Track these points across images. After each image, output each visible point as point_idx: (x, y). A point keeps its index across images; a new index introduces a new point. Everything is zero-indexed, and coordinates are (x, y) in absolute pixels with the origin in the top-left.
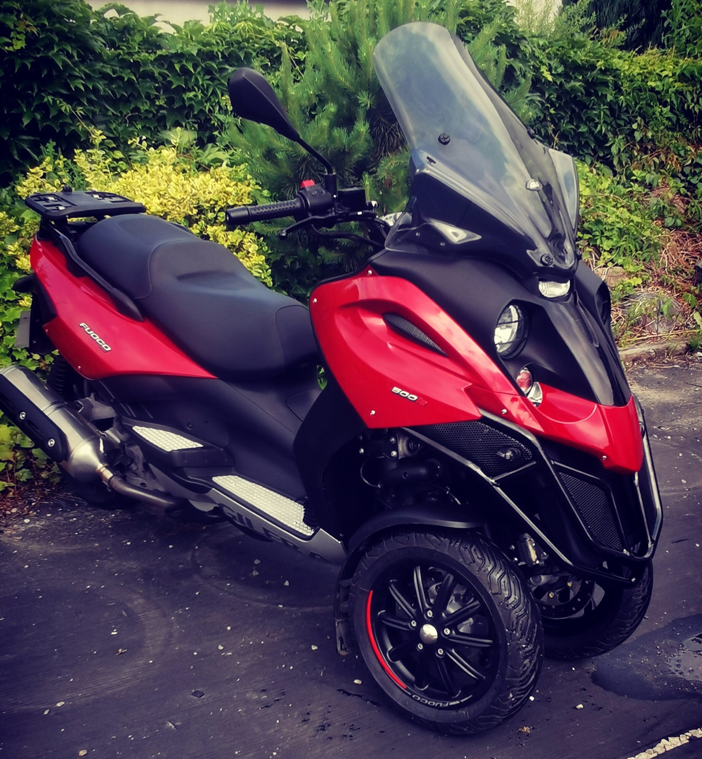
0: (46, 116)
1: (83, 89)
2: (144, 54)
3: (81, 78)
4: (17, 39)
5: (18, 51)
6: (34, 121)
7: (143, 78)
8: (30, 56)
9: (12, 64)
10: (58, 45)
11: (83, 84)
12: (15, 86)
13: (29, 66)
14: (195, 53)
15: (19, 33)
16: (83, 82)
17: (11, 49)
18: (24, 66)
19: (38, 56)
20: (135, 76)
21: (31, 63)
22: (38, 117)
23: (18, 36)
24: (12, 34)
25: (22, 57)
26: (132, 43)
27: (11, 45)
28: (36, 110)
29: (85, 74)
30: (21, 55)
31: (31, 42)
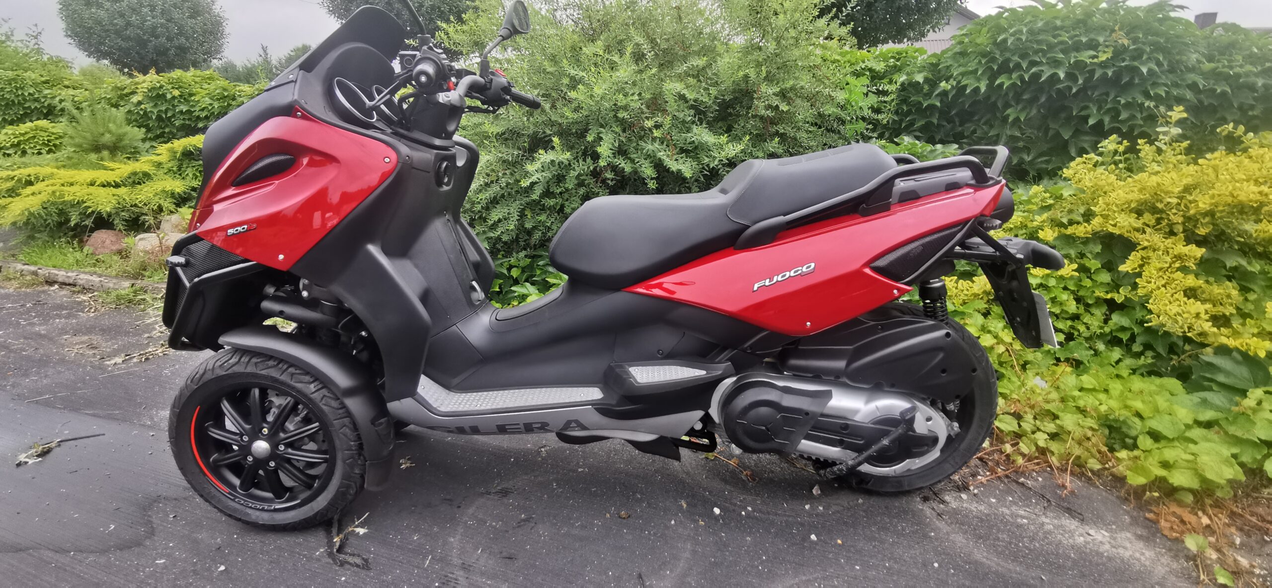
3: (1164, 85)
5: (1102, 62)
7: (1240, 90)
8: (1113, 66)
10: (1147, 54)
11: (1165, 91)
17: (1096, 60)
18: (1106, 74)
19: (1123, 64)
20: (1231, 87)
21: (1113, 72)
22: (1107, 120)
23: (1106, 50)
24: (1100, 48)
27: (1097, 57)
29: (1172, 81)
30: (1104, 65)
31: (1119, 53)
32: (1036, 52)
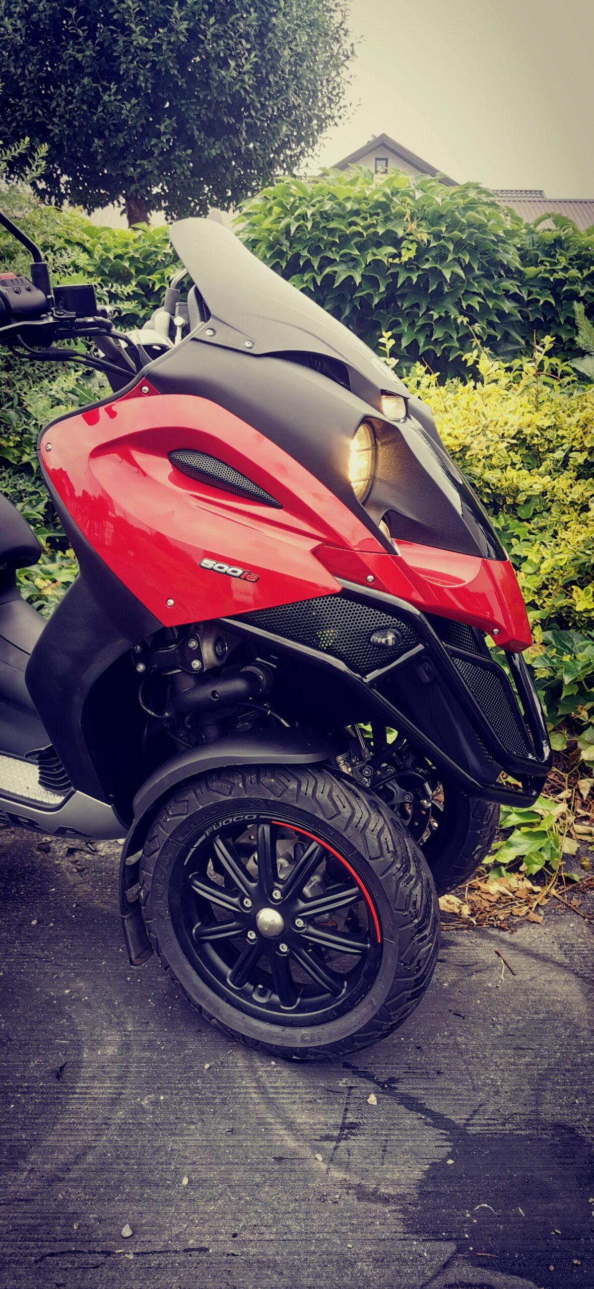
1: (478, 308)
2: (574, 272)
4: (409, 249)
7: (567, 300)
8: (418, 268)
9: (395, 276)
11: (479, 302)
12: (399, 304)
13: (415, 280)
15: (410, 242)
16: (481, 300)
17: (397, 261)
18: (409, 279)
19: (427, 267)
21: (418, 276)
22: (422, 340)
23: (410, 247)
24: (403, 244)
25: (406, 271)
26: (559, 257)
28: (419, 331)
29: (486, 291)
30: (408, 266)
32: (328, 245)
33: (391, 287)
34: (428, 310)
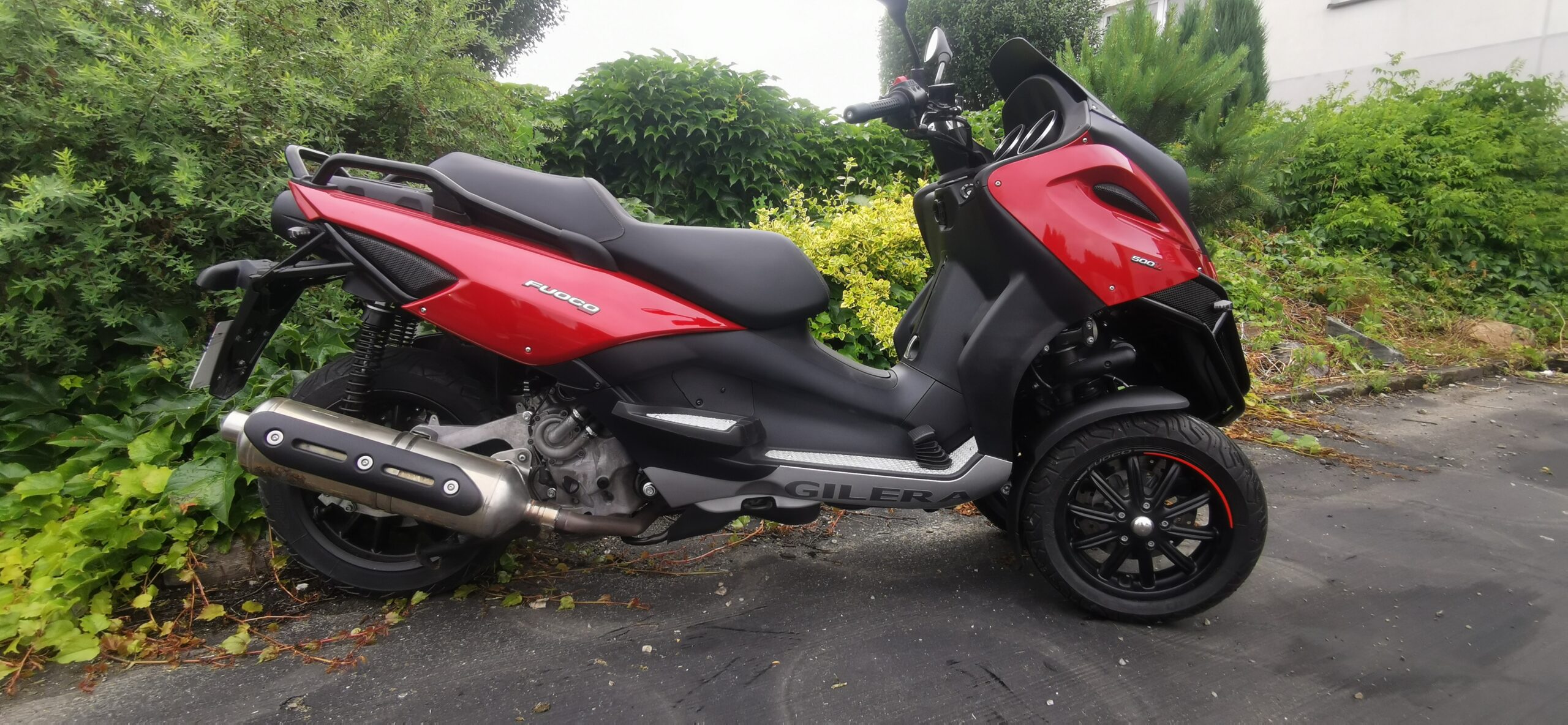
0: (750, 179)
3: (779, 149)
4: (731, 113)
5: (731, 122)
6: (739, 182)
8: (741, 127)
9: (725, 132)
10: (764, 118)
13: (739, 135)
14: (867, 139)
15: (731, 108)
17: (727, 120)
18: (736, 134)
19: (748, 126)
21: (742, 133)
22: (743, 180)
23: (731, 111)
24: (725, 109)
25: (733, 128)
27: (725, 116)
30: (732, 125)
31: (743, 114)
32: (676, 105)
33: (724, 138)
34: (746, 159)
